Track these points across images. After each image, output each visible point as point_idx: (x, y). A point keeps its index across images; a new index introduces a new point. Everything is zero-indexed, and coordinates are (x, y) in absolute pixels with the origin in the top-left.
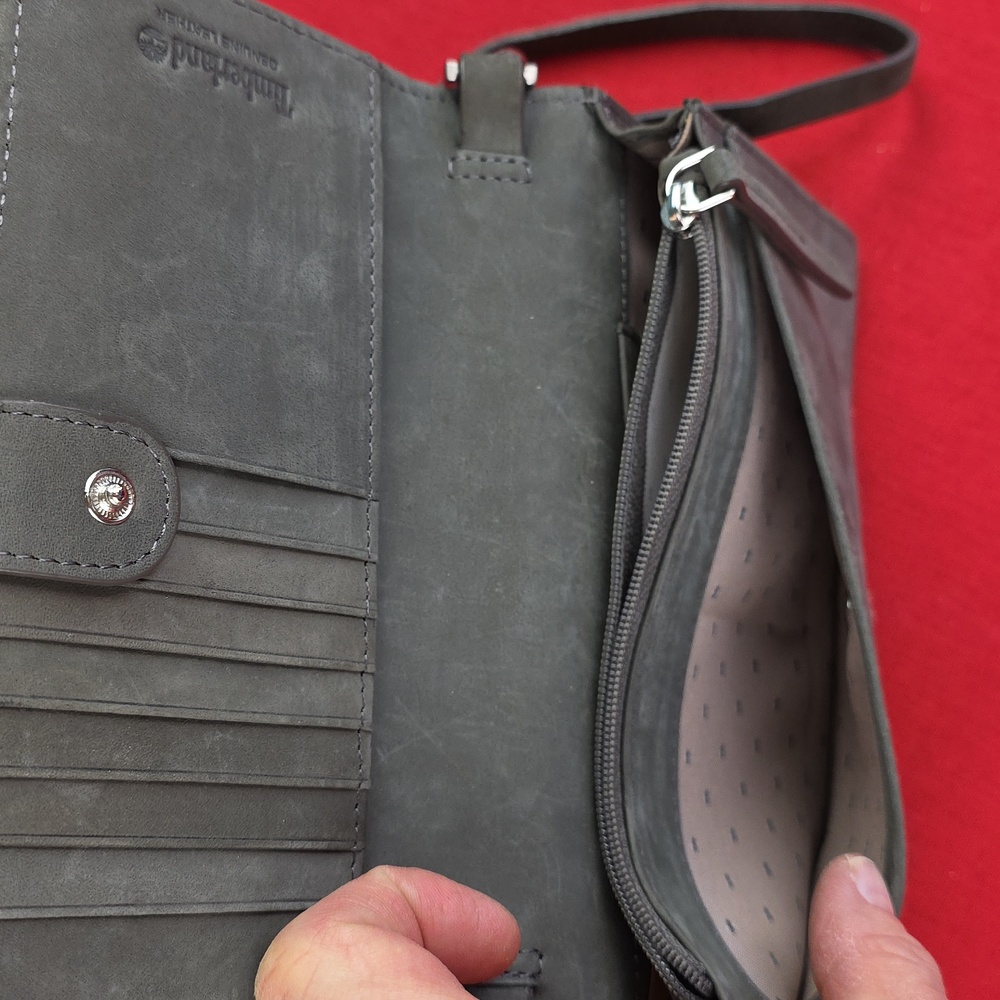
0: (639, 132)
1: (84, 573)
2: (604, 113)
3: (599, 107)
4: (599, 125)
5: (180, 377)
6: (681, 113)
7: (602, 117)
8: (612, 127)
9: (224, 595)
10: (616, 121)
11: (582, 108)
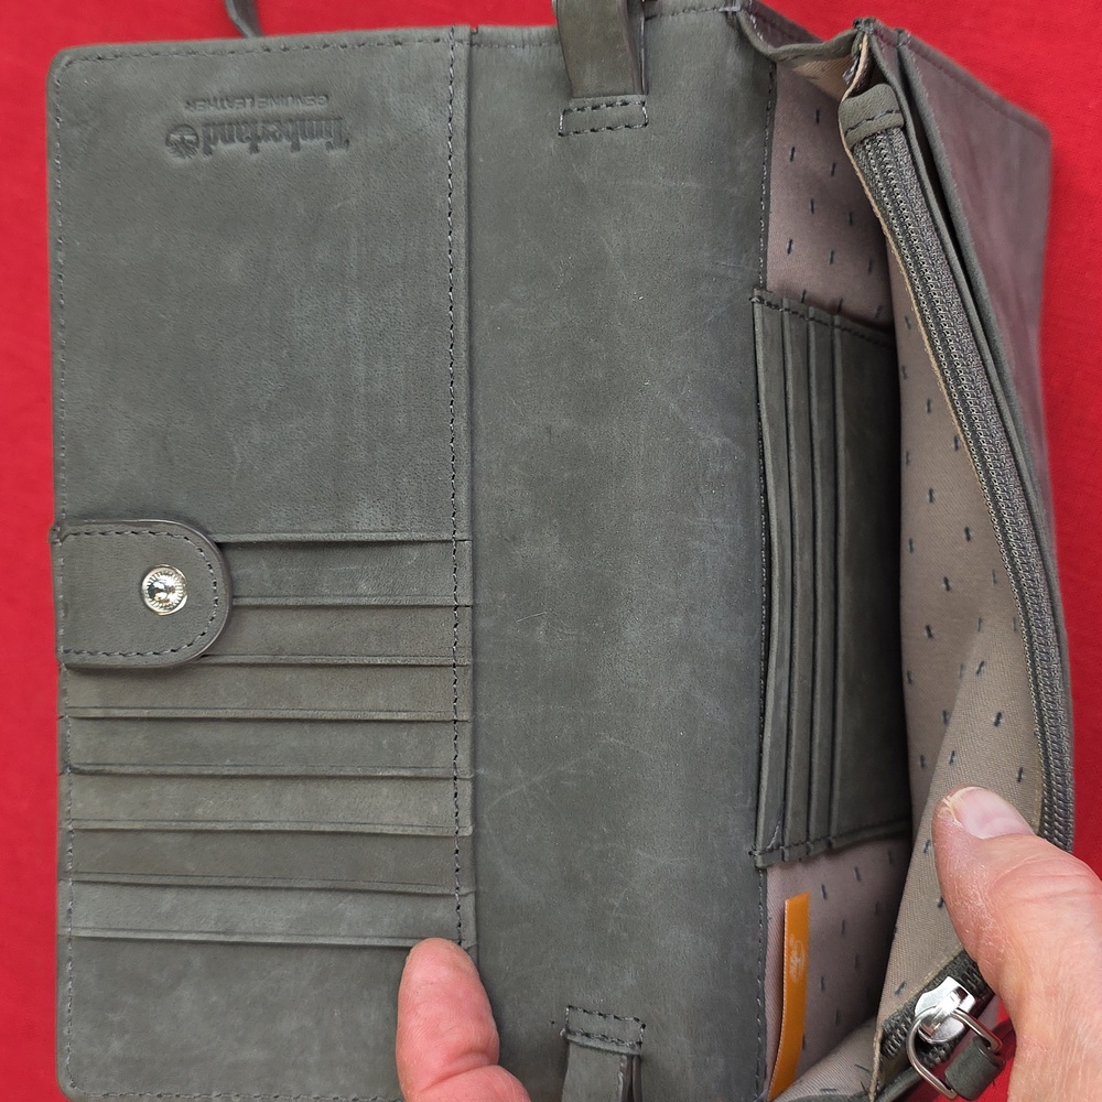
0: (795, 50)
1: (151, 660)
2: (748, 23)
3: (742, 17)
4: (743, 39)
5: (226, 464)
6: (853, 37)
7: (748, 30)
8: (759, 42)
9: (293, 659)
10: (764, 32)
11: (721, 18)
